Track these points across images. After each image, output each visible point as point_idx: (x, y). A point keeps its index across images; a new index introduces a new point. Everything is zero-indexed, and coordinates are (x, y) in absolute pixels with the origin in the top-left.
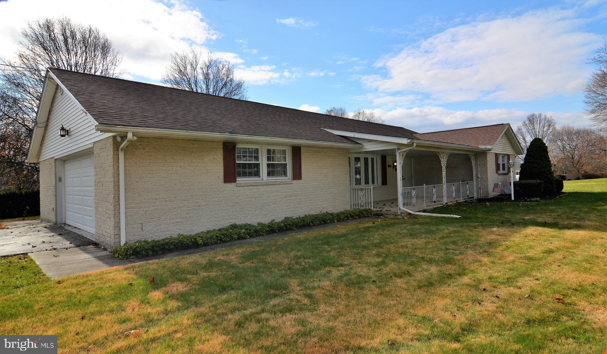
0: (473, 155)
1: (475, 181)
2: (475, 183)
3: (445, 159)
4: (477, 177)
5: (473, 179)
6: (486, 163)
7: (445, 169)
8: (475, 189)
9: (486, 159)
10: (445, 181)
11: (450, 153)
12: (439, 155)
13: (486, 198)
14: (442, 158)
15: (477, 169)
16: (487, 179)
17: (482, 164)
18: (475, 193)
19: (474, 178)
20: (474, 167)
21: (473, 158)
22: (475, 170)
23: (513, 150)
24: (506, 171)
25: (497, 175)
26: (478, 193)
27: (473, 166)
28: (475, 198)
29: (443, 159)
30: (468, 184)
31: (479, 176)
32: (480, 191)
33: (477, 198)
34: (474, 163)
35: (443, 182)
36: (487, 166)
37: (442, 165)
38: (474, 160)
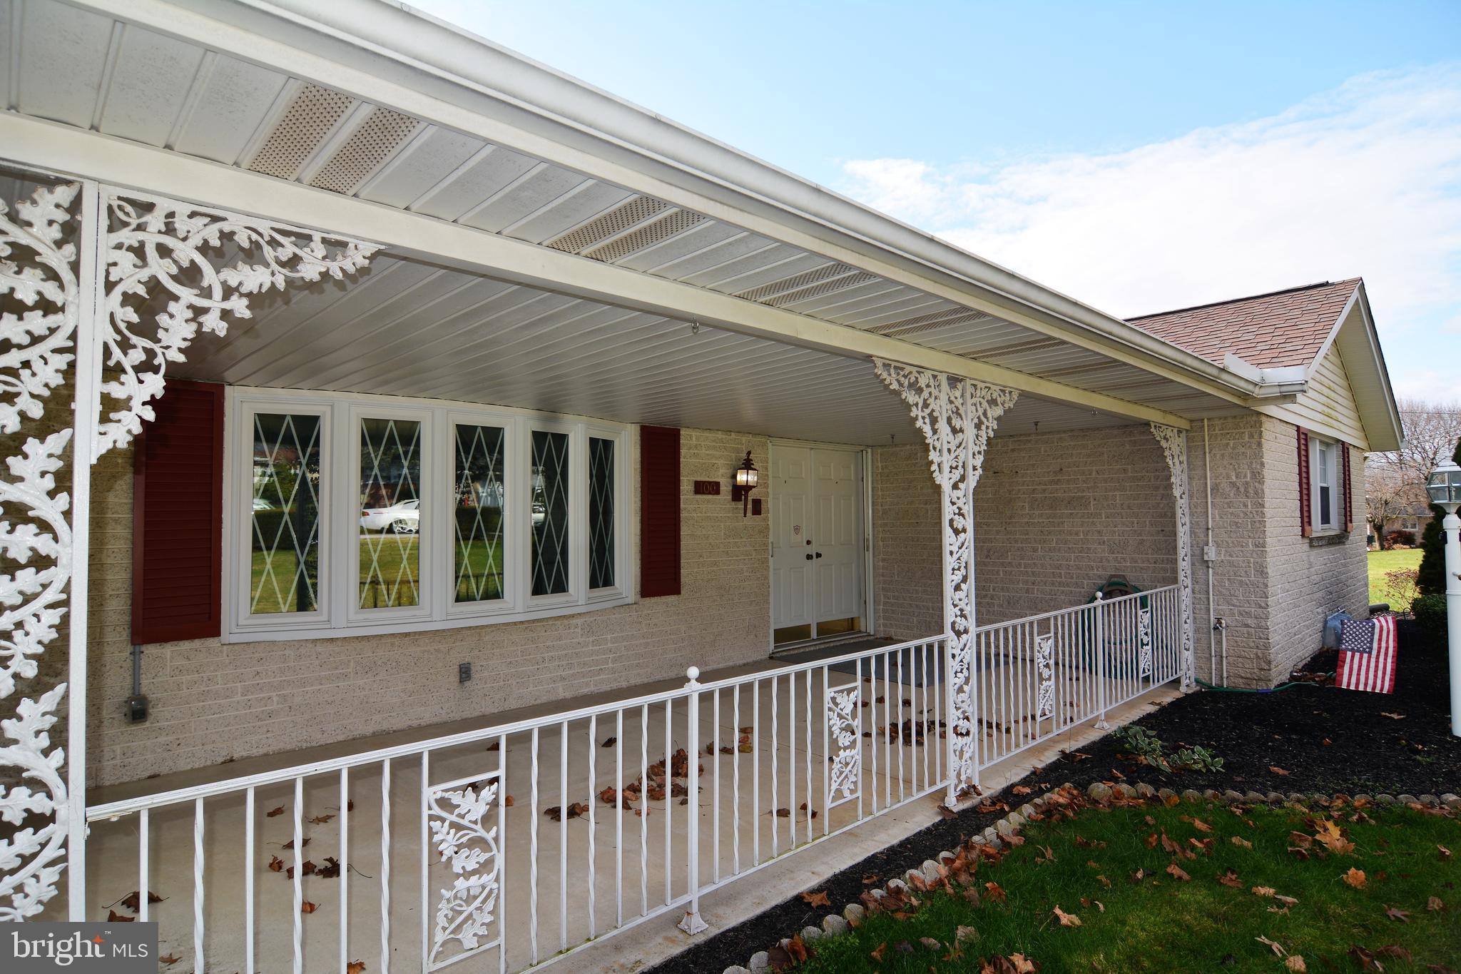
0: (1180, 432)
1: (1188, 582)
2: (1186, 596)
3: (970, 431)
4: (1201, 562)
5: (1175, 571)
6: (1258, 477)
7: (968, 509)
8: (1188, 628)
9: (1258, 454)
10: (970, 610)
11: (1024, 395)
12: (911, 397)
13: (1254, 687)
14: (942, 426)
15: (1198, 510)
16: (1262, 572)
17: (1233, 484)
18: (1188, 657)
19: (1184, 566)
20: (1182, 504)
21: (1176, 450)
22: (1187, 519)
23: (1357, 424)
24: (1334, 527)
25: (1306, 547)
26: (1203, 656)
27: (1177, 493)
28: (1184, 682)
29: (955, 431)
30: (1144, 605)
31: (1211, 553)
32: (1219, 642)
33: (1197, 681)
34: (1185, 477)
35: (950, 614)
36: (1259, 494)
37: (944, 480)
38: (1184, 458)
